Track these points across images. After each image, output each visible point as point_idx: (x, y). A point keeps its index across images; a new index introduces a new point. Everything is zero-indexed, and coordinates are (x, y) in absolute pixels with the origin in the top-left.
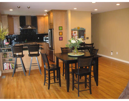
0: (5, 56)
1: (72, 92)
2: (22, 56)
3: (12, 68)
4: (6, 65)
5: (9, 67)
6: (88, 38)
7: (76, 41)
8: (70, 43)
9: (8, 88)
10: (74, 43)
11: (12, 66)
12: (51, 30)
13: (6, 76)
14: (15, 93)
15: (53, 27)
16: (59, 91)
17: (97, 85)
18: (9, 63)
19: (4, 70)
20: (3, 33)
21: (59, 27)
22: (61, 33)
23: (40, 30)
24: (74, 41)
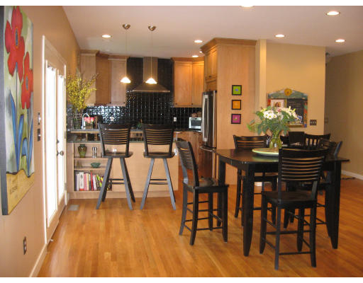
0: (83, 155)
1: (258, 257)
2: (128, 154)
3: (99, 188)
4: (83, 179)
5: (91, 183)
6: (313, 123)
7: (279, 114)
8: (261, 119)
9: (81, 234)
10: (270, 119)
11: (98, 182)
12: (210, 93)
13: (79, 207)
14: (98, 244)
15: (216, 87)
16: (221, 252)
17: (335, 245)
18: (92, 173)
19: (75, 190)
20: (82, 92)
21: (233, 86)
22: (236, 104)
23: (181, 98)
24: (270, 114)
